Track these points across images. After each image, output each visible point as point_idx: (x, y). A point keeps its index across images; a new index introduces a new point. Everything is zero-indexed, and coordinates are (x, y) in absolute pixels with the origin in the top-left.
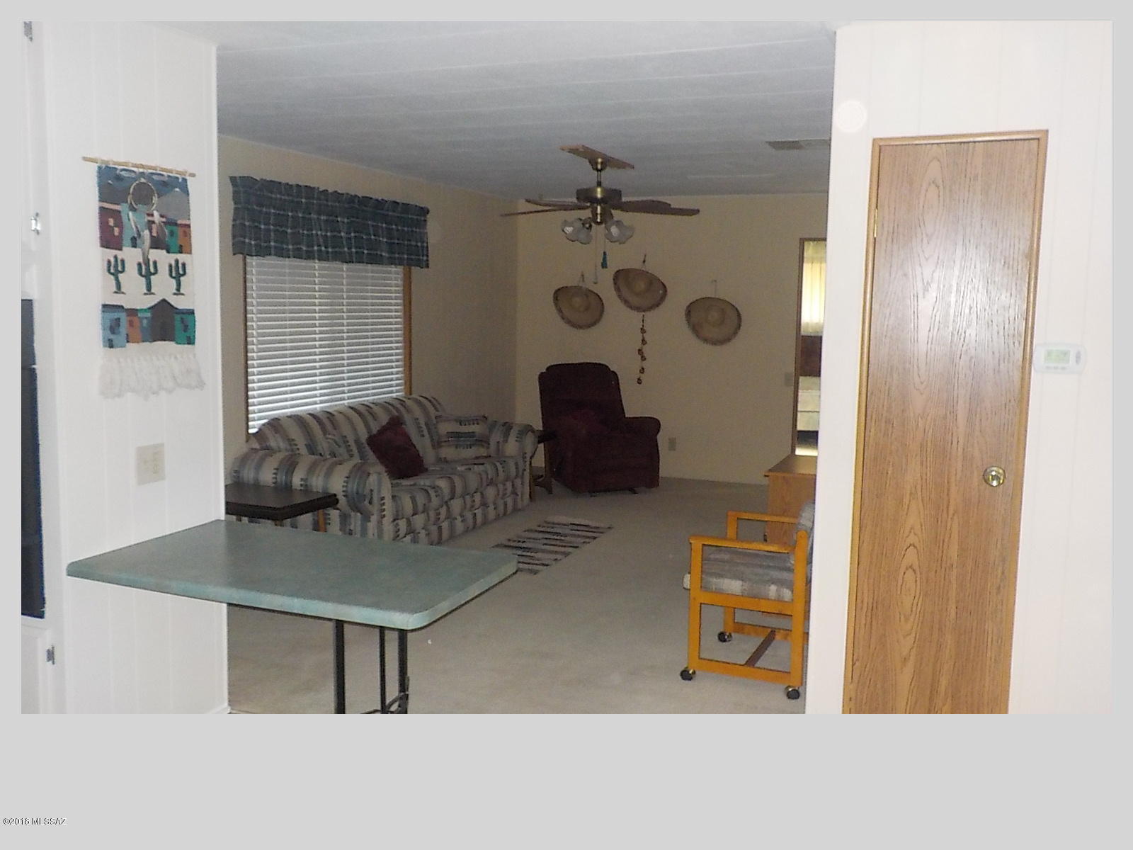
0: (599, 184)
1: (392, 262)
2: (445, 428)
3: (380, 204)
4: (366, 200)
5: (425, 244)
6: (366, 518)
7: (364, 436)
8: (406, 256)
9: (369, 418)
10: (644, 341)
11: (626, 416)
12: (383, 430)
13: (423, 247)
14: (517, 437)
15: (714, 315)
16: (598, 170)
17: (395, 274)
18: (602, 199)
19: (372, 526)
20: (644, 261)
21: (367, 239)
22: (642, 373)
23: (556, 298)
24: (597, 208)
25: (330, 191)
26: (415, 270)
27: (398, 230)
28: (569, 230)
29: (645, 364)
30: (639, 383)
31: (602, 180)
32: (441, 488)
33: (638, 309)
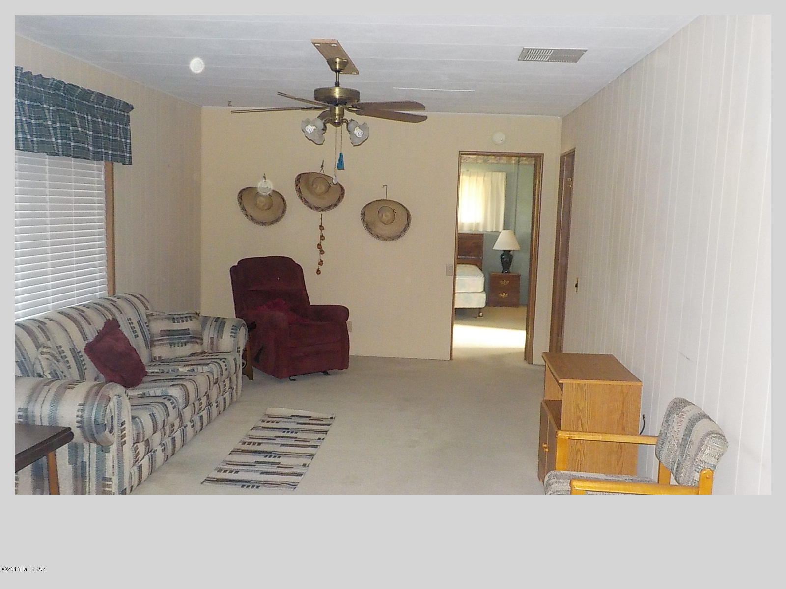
0: (337, 84)
1: (98, 157)
2: (158, 326)
3: (86, 94)
4: (71, 89)
5: (128, 141)
6: (104, 448)
7: (81, 345)
8: (110, 152)
9: (83, 323)
10: (322, 237)
11: (311, 304)
12: (101, 336)
13: (126, 143)
14: (232, 333)
15: (387, 216)
16: (336, 71)
17: (96, 170)
18: (339, 99)
19: (111, 457)
20: (322, 166)
21: (74, 131)
22: (321, 265)
23: (240, 197)
24: (335, 109)
25: (34, 74)
26: (118, 166)
27: (103, 123)
28: (310, 128)
29: (323, 257)
30: (318, 274)
31: (340, 81)
32: (176, 398)
33: (317, 208)
